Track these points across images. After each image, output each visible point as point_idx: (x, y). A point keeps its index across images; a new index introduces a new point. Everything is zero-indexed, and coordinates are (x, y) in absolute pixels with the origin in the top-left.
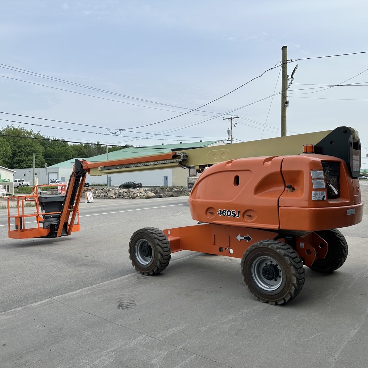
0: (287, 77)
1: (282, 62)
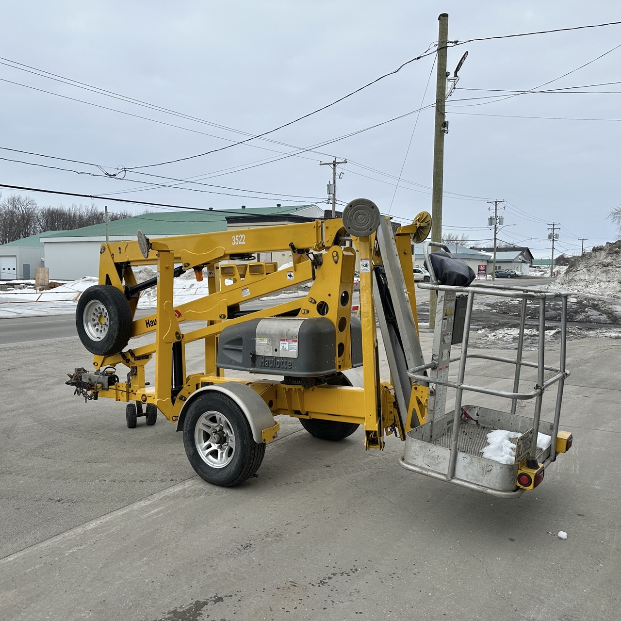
0: (447, 76)
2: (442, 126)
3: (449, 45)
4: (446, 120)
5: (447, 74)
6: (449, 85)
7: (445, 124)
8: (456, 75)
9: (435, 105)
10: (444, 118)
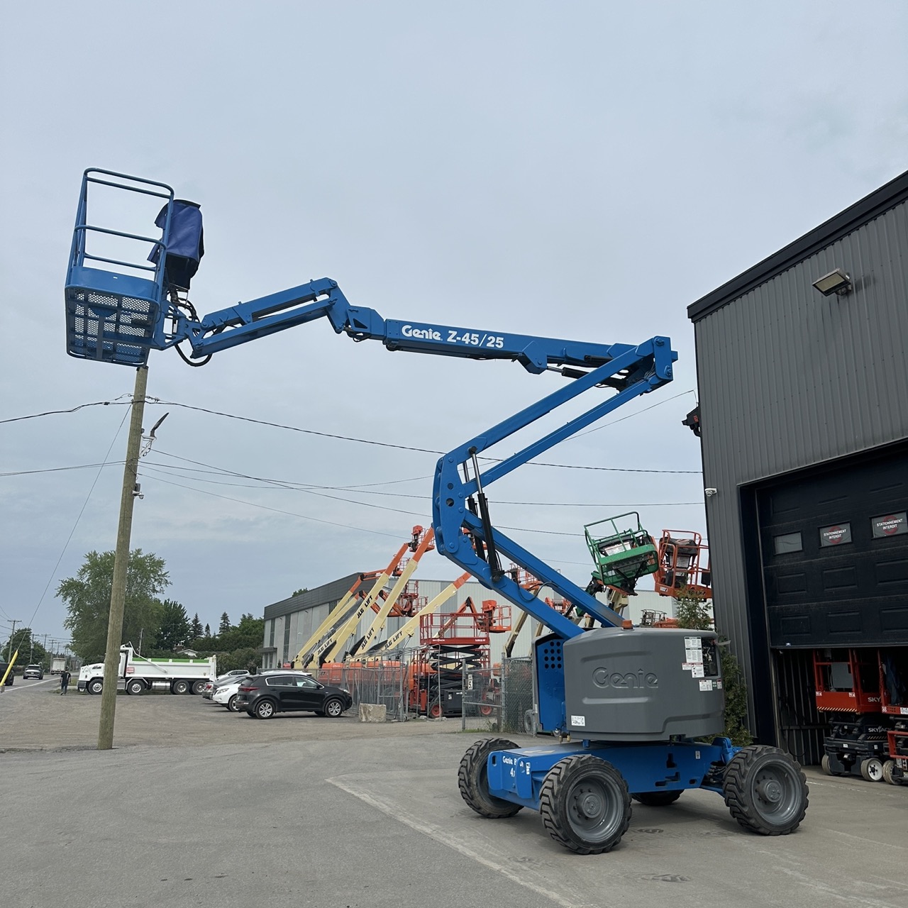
0: (142, 433)
1: (133, 398)
2: (131, 489)
3: (146, 399)
4: (137, 482)
5: (142, 431)
6: (144, 443)
7: (137, 488)
8: (152, 434)
9: (125, 463)
10: (135, 480)
